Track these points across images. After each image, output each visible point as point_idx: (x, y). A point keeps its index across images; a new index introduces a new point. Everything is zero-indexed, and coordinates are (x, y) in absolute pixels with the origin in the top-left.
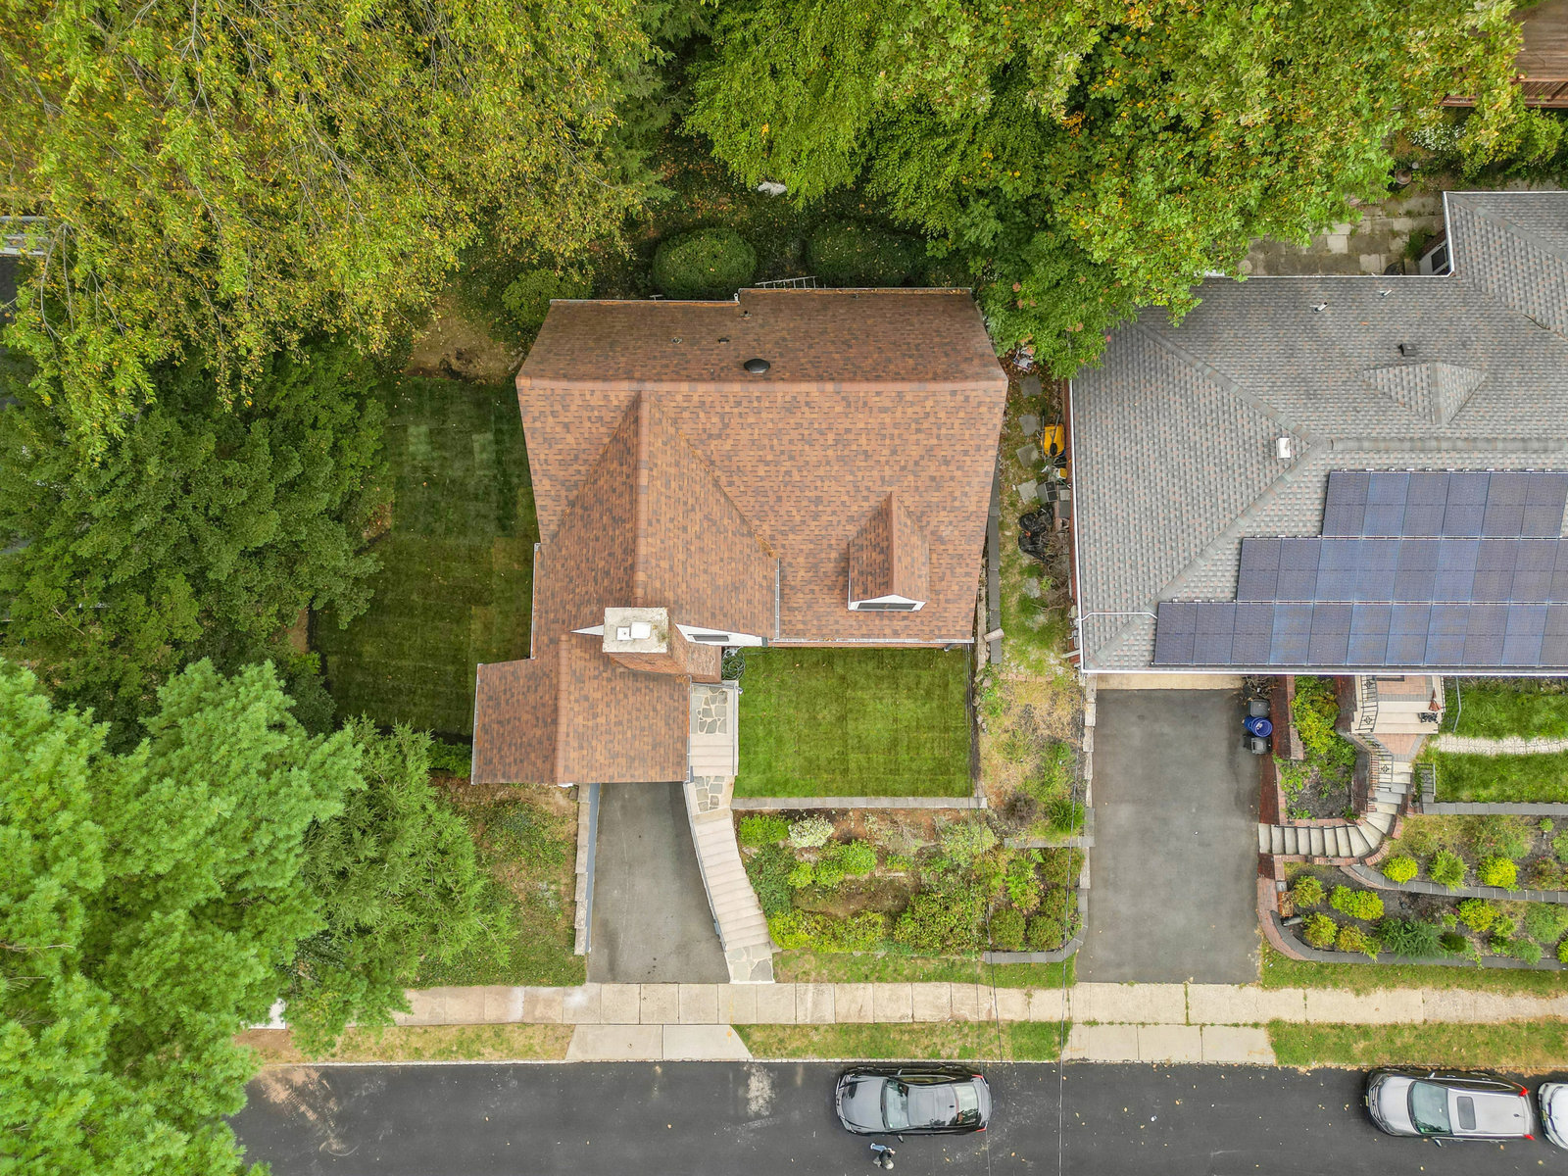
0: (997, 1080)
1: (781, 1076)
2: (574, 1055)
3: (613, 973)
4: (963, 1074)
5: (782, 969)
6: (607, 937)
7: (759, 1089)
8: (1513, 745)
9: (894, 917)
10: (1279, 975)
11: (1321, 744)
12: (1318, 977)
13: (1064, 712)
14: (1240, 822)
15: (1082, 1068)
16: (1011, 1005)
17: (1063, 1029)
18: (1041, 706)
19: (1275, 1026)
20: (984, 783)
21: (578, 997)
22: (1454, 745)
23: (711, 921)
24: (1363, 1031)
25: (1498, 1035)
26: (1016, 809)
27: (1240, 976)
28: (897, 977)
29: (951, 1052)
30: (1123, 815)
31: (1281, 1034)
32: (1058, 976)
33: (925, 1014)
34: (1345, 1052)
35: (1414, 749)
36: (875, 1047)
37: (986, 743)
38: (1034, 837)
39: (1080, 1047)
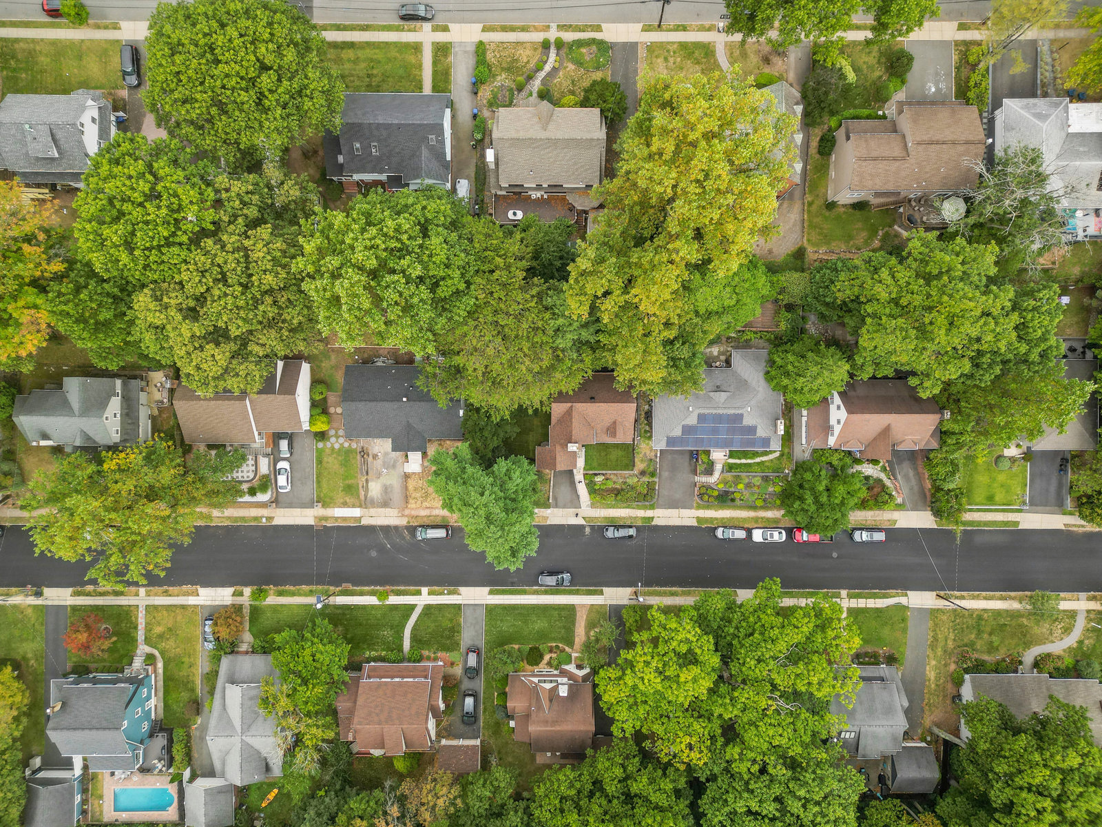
0: (638, 529)
1: (592, 527)
2: (549, 523)
3: (556, 506)
4: (630, 527)
5: (593, 506)
6: (555, 499)
7: (588, 530)
8: (743, 461)
9: (616, 495)
10: (699, 507)
11: (706, 460)
12: (708, 507)
13: (653, 454)
14: (692, 476)
15: (657, 526)
16: (641, 513)
17: (653, 518)
18: (648, 452)
19: (698, 518)
20: (636, 468)
21: (549, 511)
22: (731, 461)
23: (578, 497)
24: (716, 519)
25: (745, 520)
26: (643, 473)
27: (691, 507)
28: (617, 508)
29: (628, 523)
30: (666, 474)
31: (699, 519)
32: (652, 507)
33: (623, 515)
34: (712, 523)
35: (723, 462)
36: (612, 521)
37: (636, 460)
38: (646, 479)
39: (655, 522)
